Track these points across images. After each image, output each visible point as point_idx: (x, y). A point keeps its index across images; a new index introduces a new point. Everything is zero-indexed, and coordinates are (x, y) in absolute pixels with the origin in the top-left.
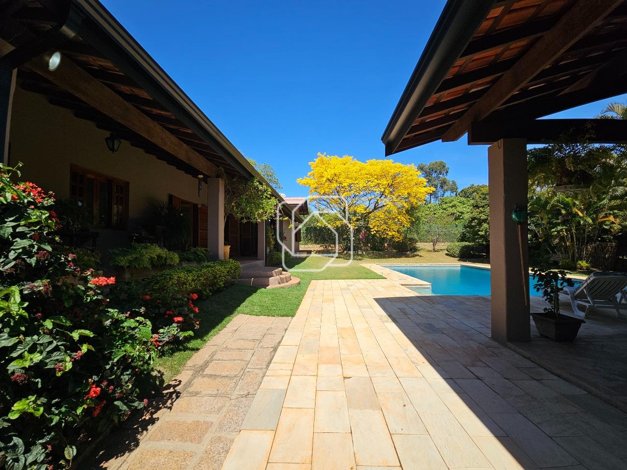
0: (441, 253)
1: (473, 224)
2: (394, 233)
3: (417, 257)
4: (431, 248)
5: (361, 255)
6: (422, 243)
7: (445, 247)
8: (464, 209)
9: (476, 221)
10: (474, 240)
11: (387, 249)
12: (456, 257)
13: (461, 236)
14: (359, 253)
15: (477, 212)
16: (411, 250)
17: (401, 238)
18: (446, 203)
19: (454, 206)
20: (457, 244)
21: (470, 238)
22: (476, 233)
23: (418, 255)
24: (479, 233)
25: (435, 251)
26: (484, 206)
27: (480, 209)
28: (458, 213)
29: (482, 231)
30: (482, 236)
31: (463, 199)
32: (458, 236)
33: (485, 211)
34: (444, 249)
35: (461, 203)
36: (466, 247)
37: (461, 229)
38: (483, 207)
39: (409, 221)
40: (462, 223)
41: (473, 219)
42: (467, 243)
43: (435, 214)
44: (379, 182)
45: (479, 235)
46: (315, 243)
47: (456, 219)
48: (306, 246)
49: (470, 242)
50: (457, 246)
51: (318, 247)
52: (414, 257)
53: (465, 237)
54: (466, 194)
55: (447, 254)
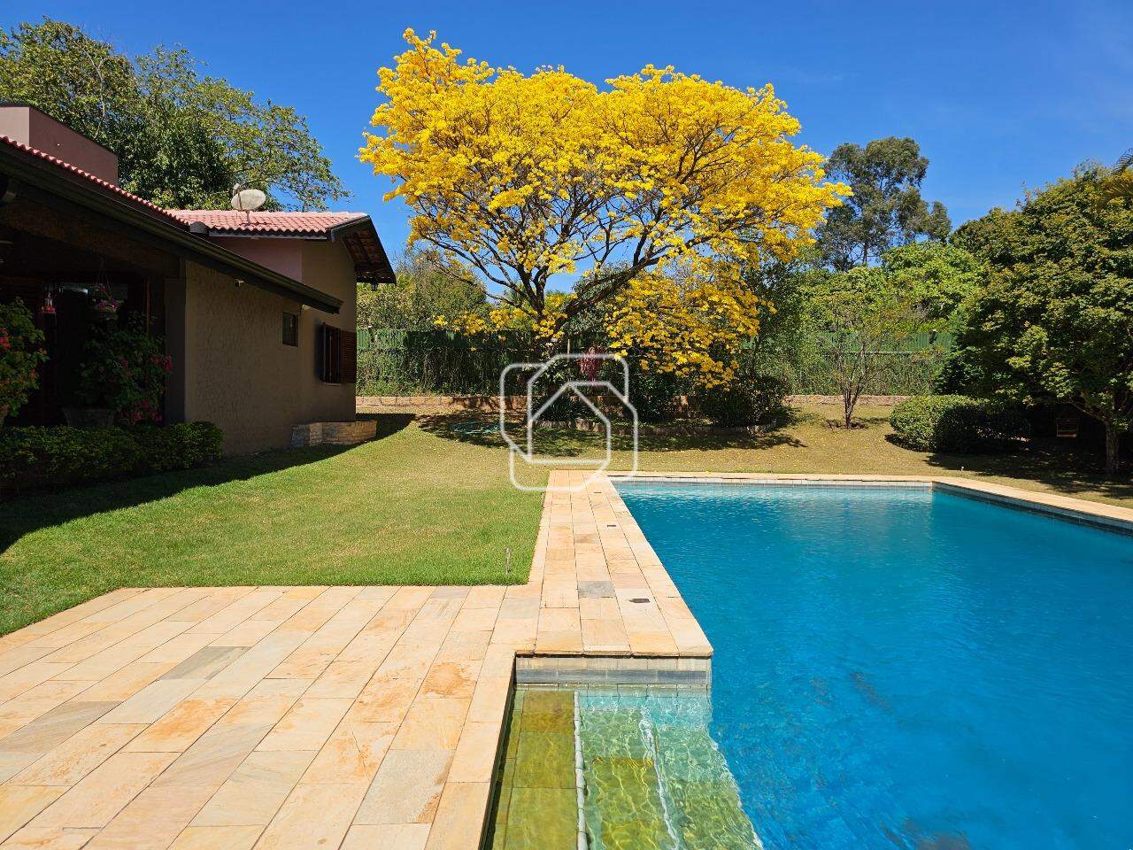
0: (872, 431)
1: (988, 326)
2: (695, 355)
3: (784, 447)
4: (839, 416)
5: (582, 437)
6: (812, 398)
7: (887, 413)
8: (965, 286)
9: (999, 314)
10: (986, 388)
11: (685, 416)
12: (925, 450)
13: (945, 372)
14: (579, 427)
15: (1006, 280)
16: (764, 421)
17: (728, 376)
18: (908, 264)
19: (933, 275)
20: (930, 400)
21: (975, 379)
22: (997, 362)
23: (787, 440)
24: (1011, 361)
25: (851, 424)
26: (1031, 255)
27: (1017, 266)
28: (944, 299)
29: (1020, 355)
30: (1020, 374)
31: (963, 254)
32: (937, 373)
33: (1036, 277)
34: (883, 420)
35: (956, 265)
36: (960, 412)
37: (947, 349)
38: (1028, 259)
39: (755, 311)
40: (952, 329)
41: (991, 306)
42: (962, 400)
43: (870, 300)
44: (639, 154)
45: (1008, 368)
46: (437, 388)
47: (935, 315)
48: (403, 400)
49: (973, 395)
50: (929, 406)
51: (442, 404)
52: (770, 444)
53: (960, 376)
54: (971, 237)
55: (890, 438)
